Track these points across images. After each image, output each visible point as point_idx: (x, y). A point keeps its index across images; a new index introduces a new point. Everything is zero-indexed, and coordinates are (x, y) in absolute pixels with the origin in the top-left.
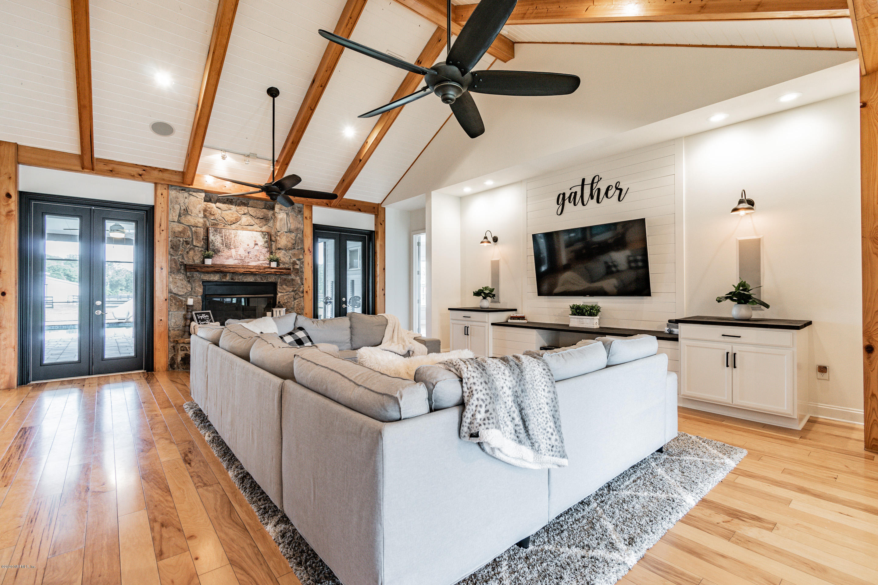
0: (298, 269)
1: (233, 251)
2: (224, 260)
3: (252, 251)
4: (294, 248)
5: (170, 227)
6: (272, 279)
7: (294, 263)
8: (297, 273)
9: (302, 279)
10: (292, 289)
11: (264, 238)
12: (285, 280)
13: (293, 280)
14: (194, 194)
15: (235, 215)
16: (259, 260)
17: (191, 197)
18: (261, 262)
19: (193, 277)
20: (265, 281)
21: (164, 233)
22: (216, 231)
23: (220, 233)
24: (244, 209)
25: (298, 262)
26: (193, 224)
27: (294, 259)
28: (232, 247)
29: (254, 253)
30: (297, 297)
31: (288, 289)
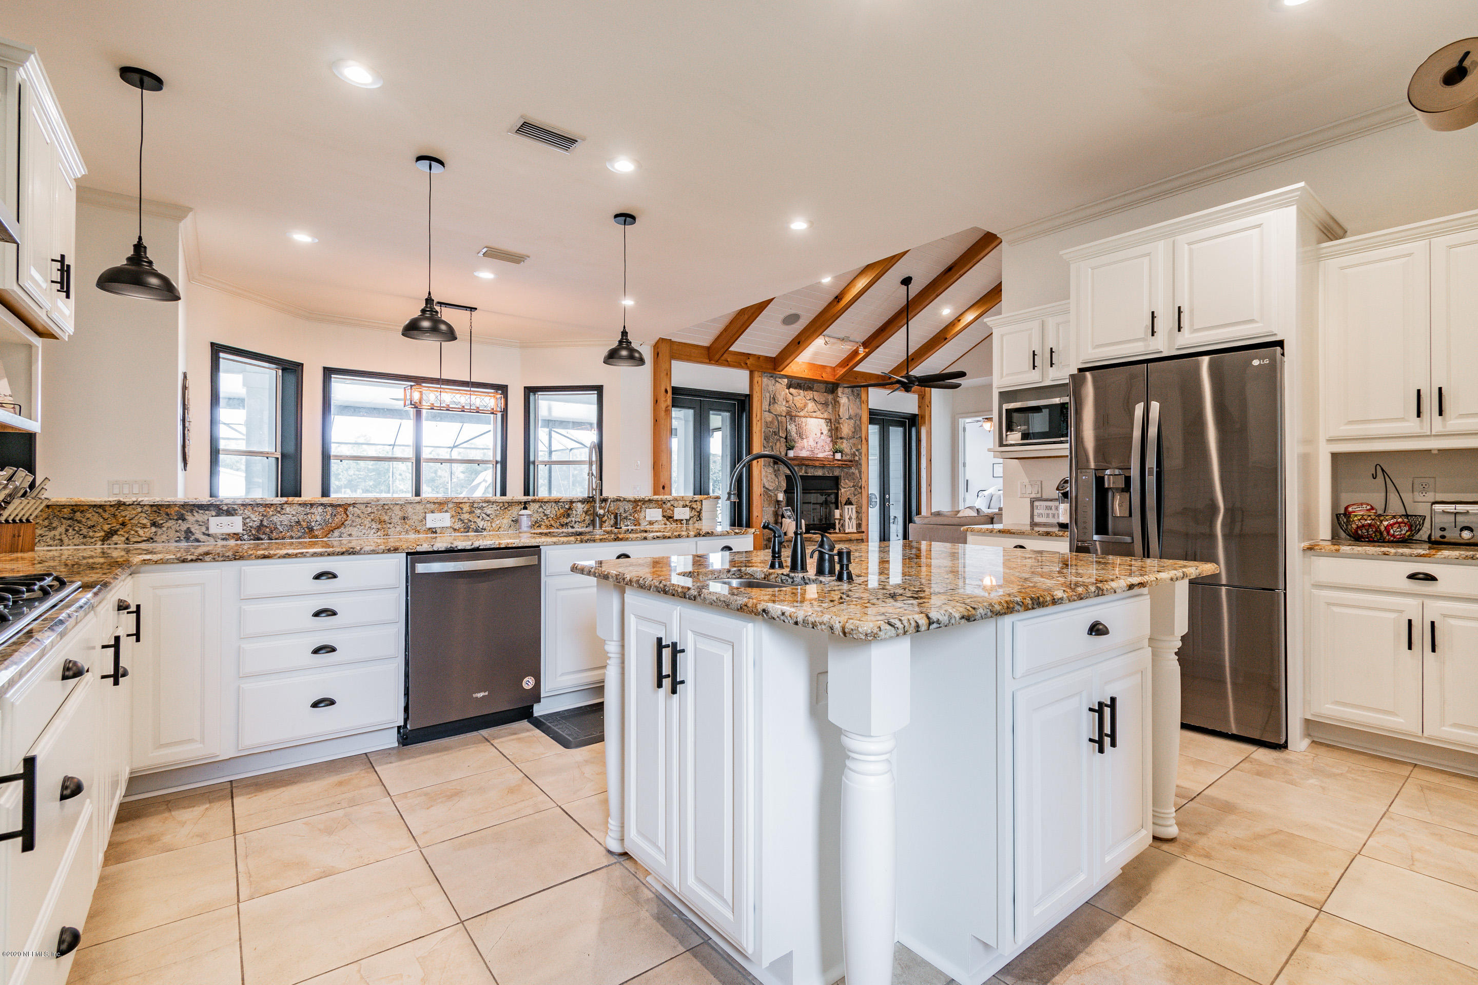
0: (857, 461)
1: (805, 441)
2: (799, 452)
3: (819, 441)
4: (854, 437)
5: (763, 417)
6: (836, 473)
7: (854, 455)
8: (857, 465)
9: (860, 472)
10: (852, 484)
11: (827, 426)
12: (847, 473)
13: (853, 473)
14: (780, 380)
15: (803, 401)
16: (825, 451)
17: (777, 384)
18: (827, 453)
19: (779, 470)
20: (831, 475)
21: (759, 423)
22: (791, 419)
23: (795, 422)
24: (810, 394)
25: (857, 453)
26: (779, 413)
27: (854, 450)
28: (804, 437)
29: (821, 443)
30: (856, 493)
31: (849, 483)
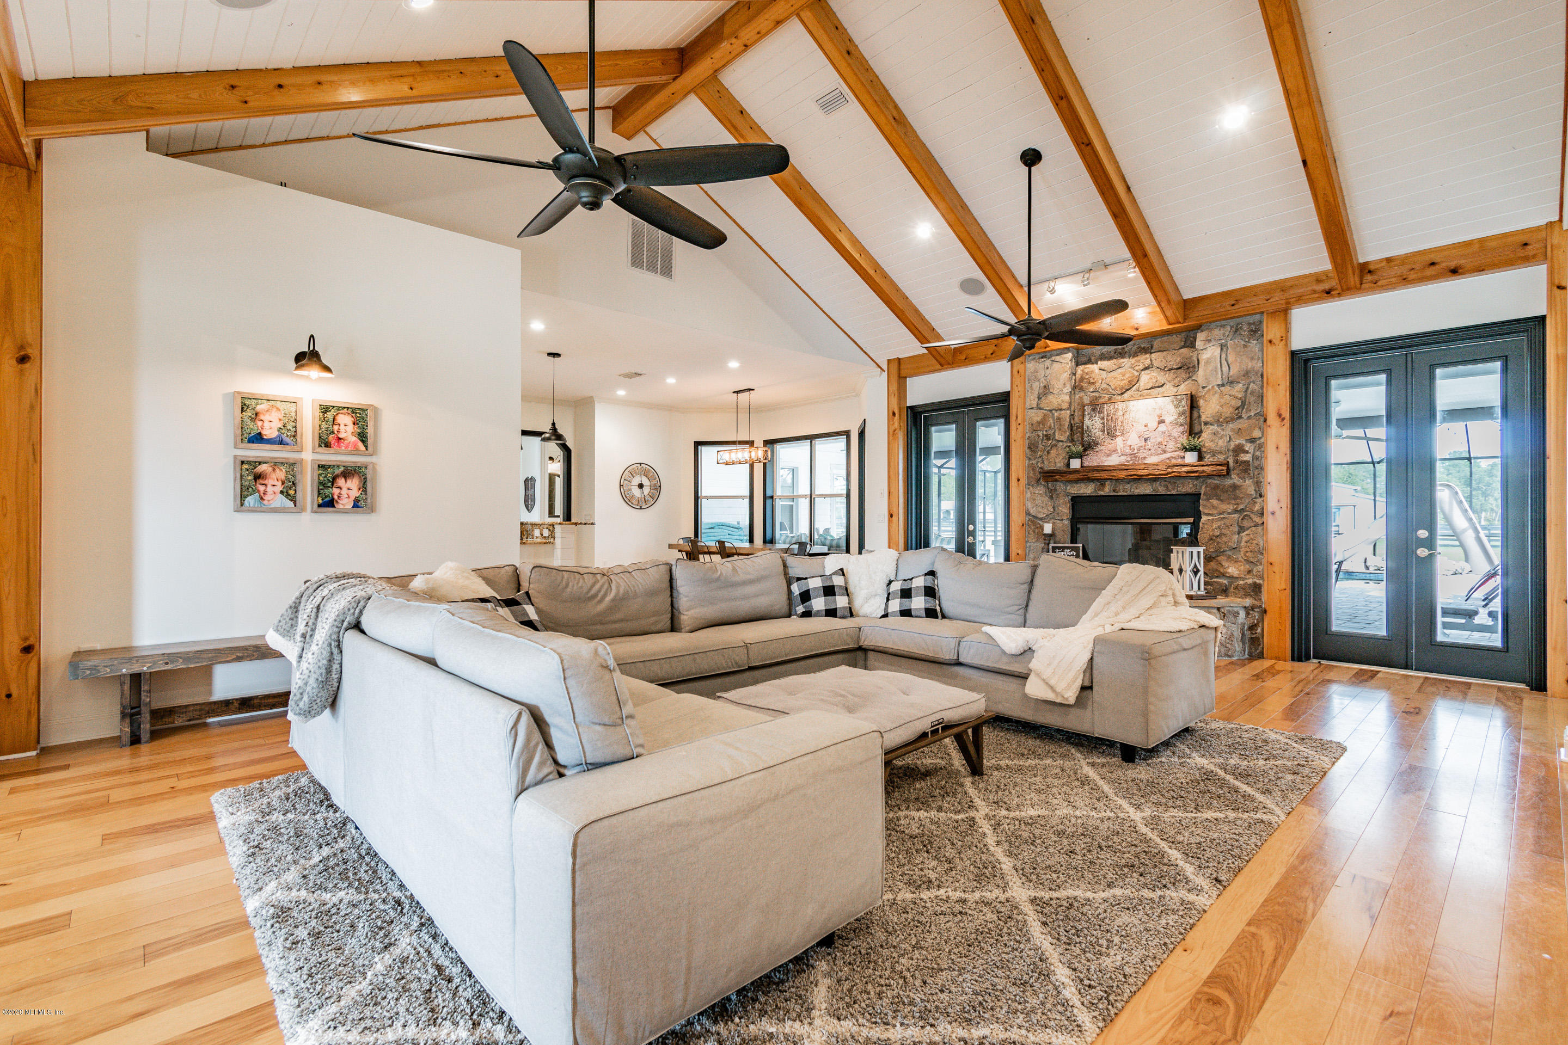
0: (1247, 462)
1: (1119, 440)
2: (1104, 458)
3: (1152, 435)
4: (1240, 417)
5: (1027, 418)
6: (1188, 487)
7: (1239, 450)
8: (1246, 470)
9: (1258, 484)
10: (1230, 508)
11: (1177, 407)
12: (1217, 487)
13: (1235, 487)
14: (1057, 358)
15: (1127, 375)
16: (1164, 452)
17: (1055, 365)
18: (1168, 455)
19: (1055, 489)
20: (1174, 492)
22: (1094, 410)
23: (1100, 412)
24: (1144, 359)
25: (1248, 447)
26: (1055, 406)
27: (1241, 441)
28: (1118, 433)
29: (1156, 438)
30: (1246, 524)
31: (1223, 507)
